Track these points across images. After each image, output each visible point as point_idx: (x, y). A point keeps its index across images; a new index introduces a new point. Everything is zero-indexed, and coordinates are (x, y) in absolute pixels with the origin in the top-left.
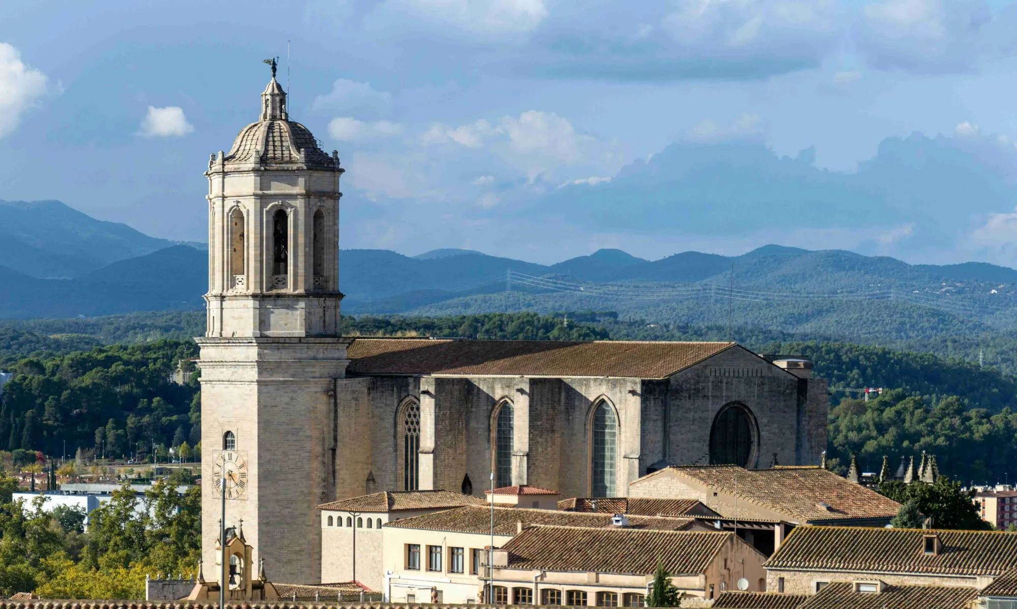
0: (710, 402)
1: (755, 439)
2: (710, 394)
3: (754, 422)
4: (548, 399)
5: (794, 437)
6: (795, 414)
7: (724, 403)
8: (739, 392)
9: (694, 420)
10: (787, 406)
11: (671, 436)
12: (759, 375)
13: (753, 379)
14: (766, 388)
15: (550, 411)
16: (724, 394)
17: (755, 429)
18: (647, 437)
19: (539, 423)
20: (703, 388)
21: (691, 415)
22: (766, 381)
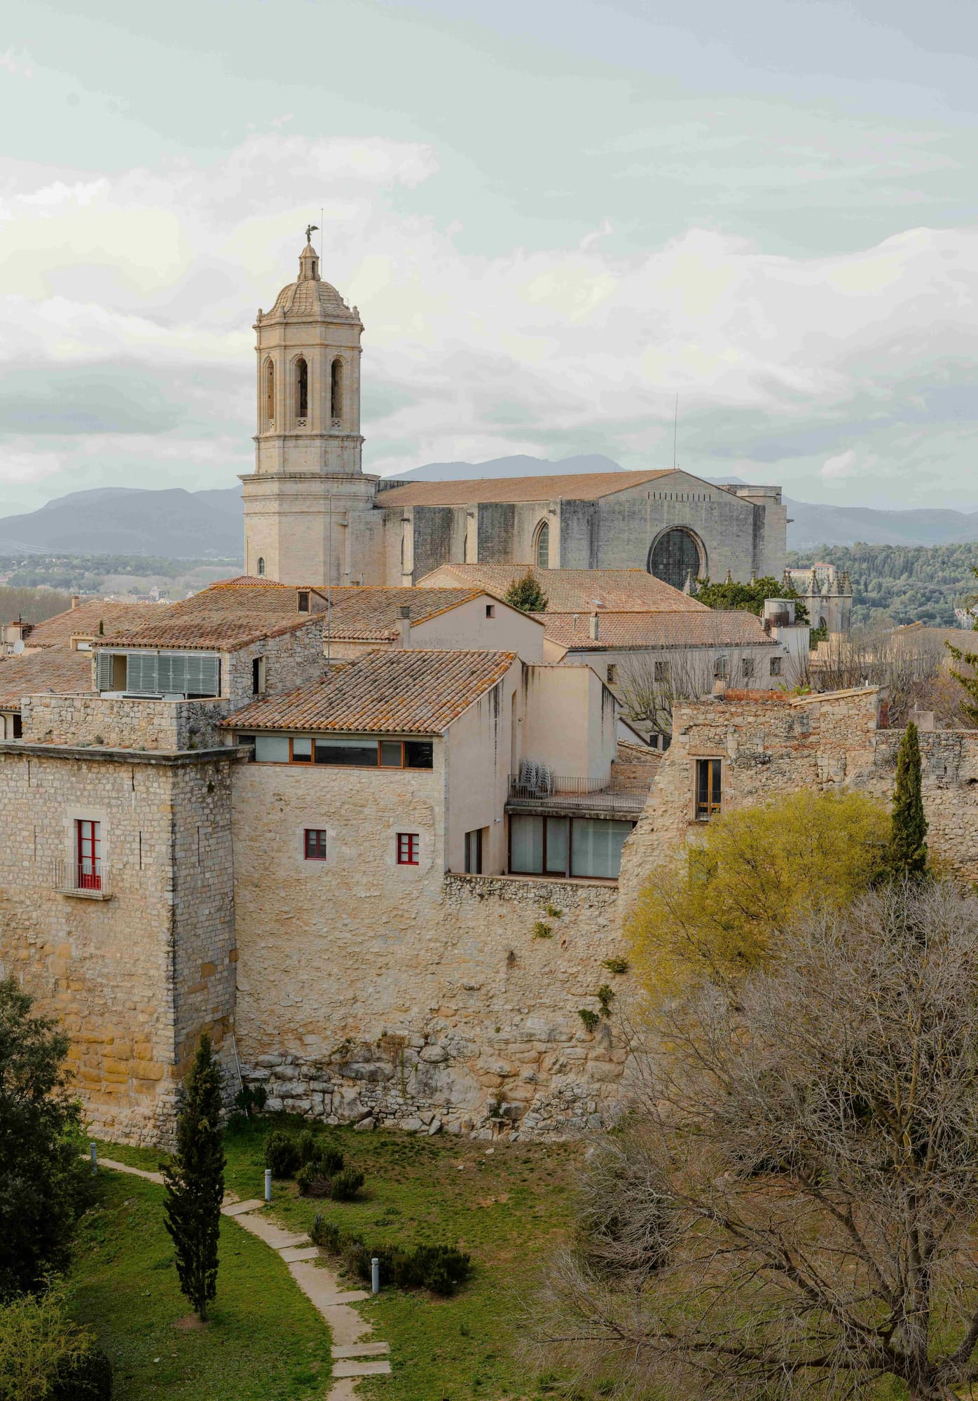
0: (649, 524)
1: (703, 562)
2: (648, 517)
3: (701, 545)
4: (500, 523)
5: (750, 560)
6: (751, 538)
7: (665, 525)
8: (683, 516)
9: (629, 540)
10: (741, 530)
11: (601, 555)
12: (707, 500)
13: (699, 504)
14: (716, 513)
15: (503, 534)
16: (665, 517)
17: (703, 549)
18: (569, 555)
19: (490, 545)
20: (639, 511)
21: (625, 536)
22: (715, 505)
